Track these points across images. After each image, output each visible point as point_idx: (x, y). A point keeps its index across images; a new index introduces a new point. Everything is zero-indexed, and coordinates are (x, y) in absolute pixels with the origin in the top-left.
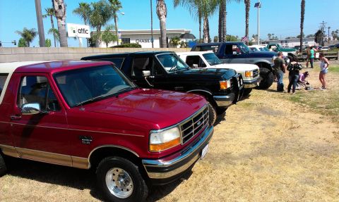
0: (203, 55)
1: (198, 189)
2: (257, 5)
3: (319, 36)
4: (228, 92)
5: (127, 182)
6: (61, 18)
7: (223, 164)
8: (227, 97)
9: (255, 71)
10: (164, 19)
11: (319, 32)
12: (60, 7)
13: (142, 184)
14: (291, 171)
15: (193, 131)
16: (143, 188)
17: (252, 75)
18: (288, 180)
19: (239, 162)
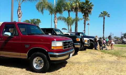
0: (70, 34)
1: (68, 69)
2: (88, 24)
3: (110, 37)
4: (79, 42)
5: (41, 63)
6: (20, 17)
7: (77, 64)
8: (79, 44)
9: (88, 40)
10: (56, 24)
11: (110, 36)
12: (20, 14)
13: (47, 63)
14: (102, 66)
15: (67, 46)
16: (47, 64)
17: (87, 41)
18: (101, 68)
19: (83, 64)
